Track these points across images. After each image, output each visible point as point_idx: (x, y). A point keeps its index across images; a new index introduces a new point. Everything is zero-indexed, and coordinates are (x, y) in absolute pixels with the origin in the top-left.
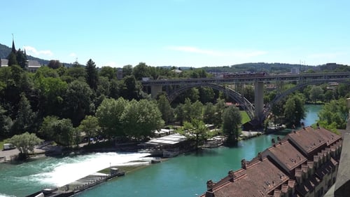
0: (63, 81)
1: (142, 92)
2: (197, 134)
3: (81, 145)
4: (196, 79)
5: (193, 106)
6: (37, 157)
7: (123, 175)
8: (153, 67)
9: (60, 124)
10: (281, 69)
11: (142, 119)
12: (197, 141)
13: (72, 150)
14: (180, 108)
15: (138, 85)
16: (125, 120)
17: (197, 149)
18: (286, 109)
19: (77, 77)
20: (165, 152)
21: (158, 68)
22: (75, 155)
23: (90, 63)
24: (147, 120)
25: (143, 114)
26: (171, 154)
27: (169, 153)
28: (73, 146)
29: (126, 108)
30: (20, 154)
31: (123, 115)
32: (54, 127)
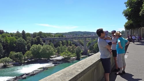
0: (15, 38)
1: (42, 43)
2: (68, 56)
3: (26, 62)
4: (63, 38)
5: (63, 47)
6: (10, 66)
7: (47, 69)
8: (45, 33)
9: (18, 54)
10: (87, 34)
11: (48, 52)
12: (68, 58)
13: (22, 63)
14: (58, 48)
15: (41, 40)
16: (41, 52)
17: (68, 61)
18: (94, 48)
19: (19, 37)
20: (58, 62)
21: (46, 33)
22: (24, 65)
23: (23, 32)
24: (49, 52)
25: (48, 50)
26: (60, 63)
27: (59, 62)
28: (23, 62)
29: (41, 48)
30: (4, 65)
31: (41, 50)
32: (15, 55)
